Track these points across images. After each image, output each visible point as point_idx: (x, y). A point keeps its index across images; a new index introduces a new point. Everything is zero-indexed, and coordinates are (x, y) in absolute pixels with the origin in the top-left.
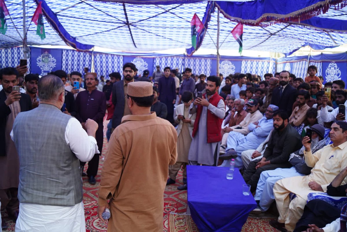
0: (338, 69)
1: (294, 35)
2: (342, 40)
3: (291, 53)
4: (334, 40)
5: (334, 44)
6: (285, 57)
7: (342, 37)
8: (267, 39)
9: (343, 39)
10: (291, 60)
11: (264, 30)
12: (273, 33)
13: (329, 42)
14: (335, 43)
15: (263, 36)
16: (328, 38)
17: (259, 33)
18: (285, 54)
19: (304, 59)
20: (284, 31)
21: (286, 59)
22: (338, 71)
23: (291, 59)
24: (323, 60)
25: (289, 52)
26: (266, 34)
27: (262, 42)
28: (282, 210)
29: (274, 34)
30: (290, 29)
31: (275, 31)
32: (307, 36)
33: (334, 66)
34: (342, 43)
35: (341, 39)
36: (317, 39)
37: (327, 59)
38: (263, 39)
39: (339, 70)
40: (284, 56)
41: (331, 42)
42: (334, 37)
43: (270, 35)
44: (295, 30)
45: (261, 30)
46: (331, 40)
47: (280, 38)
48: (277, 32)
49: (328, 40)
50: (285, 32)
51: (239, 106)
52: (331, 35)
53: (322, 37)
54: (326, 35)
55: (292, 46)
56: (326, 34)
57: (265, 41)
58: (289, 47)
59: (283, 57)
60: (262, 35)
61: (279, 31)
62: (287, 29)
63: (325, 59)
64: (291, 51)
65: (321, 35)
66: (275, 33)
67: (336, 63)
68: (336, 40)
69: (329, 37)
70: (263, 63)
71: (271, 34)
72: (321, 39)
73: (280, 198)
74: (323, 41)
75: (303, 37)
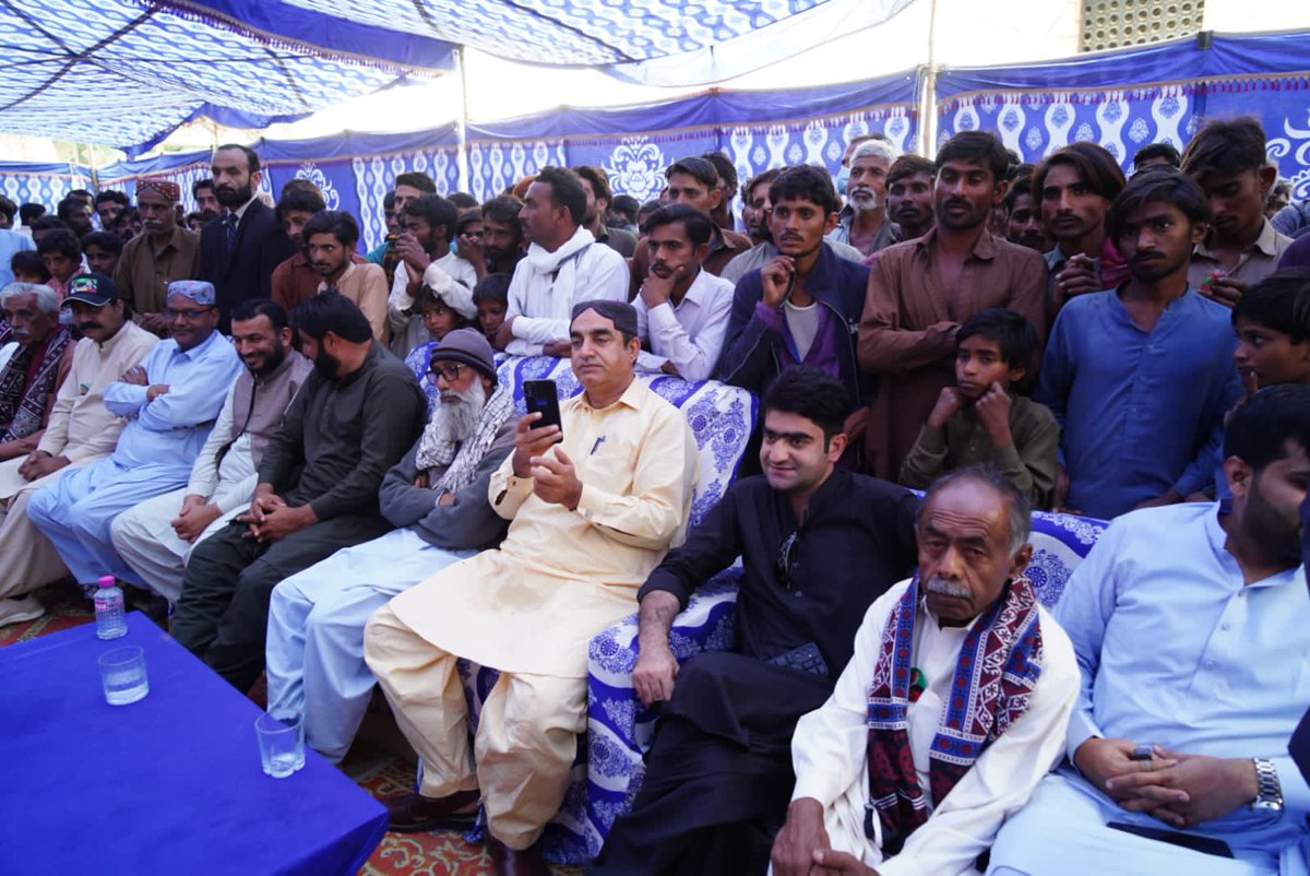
0: (327, 184)
1: (165, 63)
2: (322, 93)
3: (147, 146)
4: (298, 90)
5: (299, 109)
6: (128, 162)
7: (323, 83)
8: (56, 77)
9: (326, 90)
10: (148, 170)
11: (37, 33)
12: (78, 50)
13: (285, 97)
14: (303, 101)
15: (39, 62)
16: (280, 84)
17: (17, 48)
18: (127, 150)
19: (199, 165)
20: (125, 44)
21: (130, 167)
22: (329, 192)
23: (147, 166)
24: (271, 162)
25: (139, 140)
26: (49, 52)
27: (37, 91)
28: (442, 744)
29: (84, 57)
30: (146, 37)
31: (91, 43)
32: (210, 69)
33: (316, 176)
34: (323, 101)
35: (320, 87)
36: (244, 87)
37: (282, 157)
38: (41, 73)
39: (333, 187)
40: (123, 156)
41: (290, 100)
42: (298, 82)
43: (67, 62)
44: (169, 42)
45: (27, 32)
46: (289, 92)
47: (107, 76)
48: (96, 48)
49: (281, 90)
50: (131, 47)
51: (32, 318)
52: (291, 73)
53: (262, 79)
54: (274, 72)
55: (146, 118)
56: (275, 68)
57: (47, 84)
58: (138, 122)
59: (119, 162)
60: (32, 56)
61: (103, 43)
62: (139, 34)
63: (276, 156)
64: (148, 139)
65: (260, 72)
66: (90, 50)
67: (319, 166)
68: (307, 92)
69: (283, 79)
70: (45, 185)
71: (72, 55)
72: (258, 84)
73: (418, 695)
74: (264, 96)
75: (198, 73)
